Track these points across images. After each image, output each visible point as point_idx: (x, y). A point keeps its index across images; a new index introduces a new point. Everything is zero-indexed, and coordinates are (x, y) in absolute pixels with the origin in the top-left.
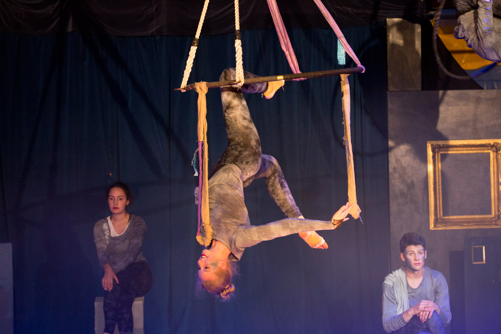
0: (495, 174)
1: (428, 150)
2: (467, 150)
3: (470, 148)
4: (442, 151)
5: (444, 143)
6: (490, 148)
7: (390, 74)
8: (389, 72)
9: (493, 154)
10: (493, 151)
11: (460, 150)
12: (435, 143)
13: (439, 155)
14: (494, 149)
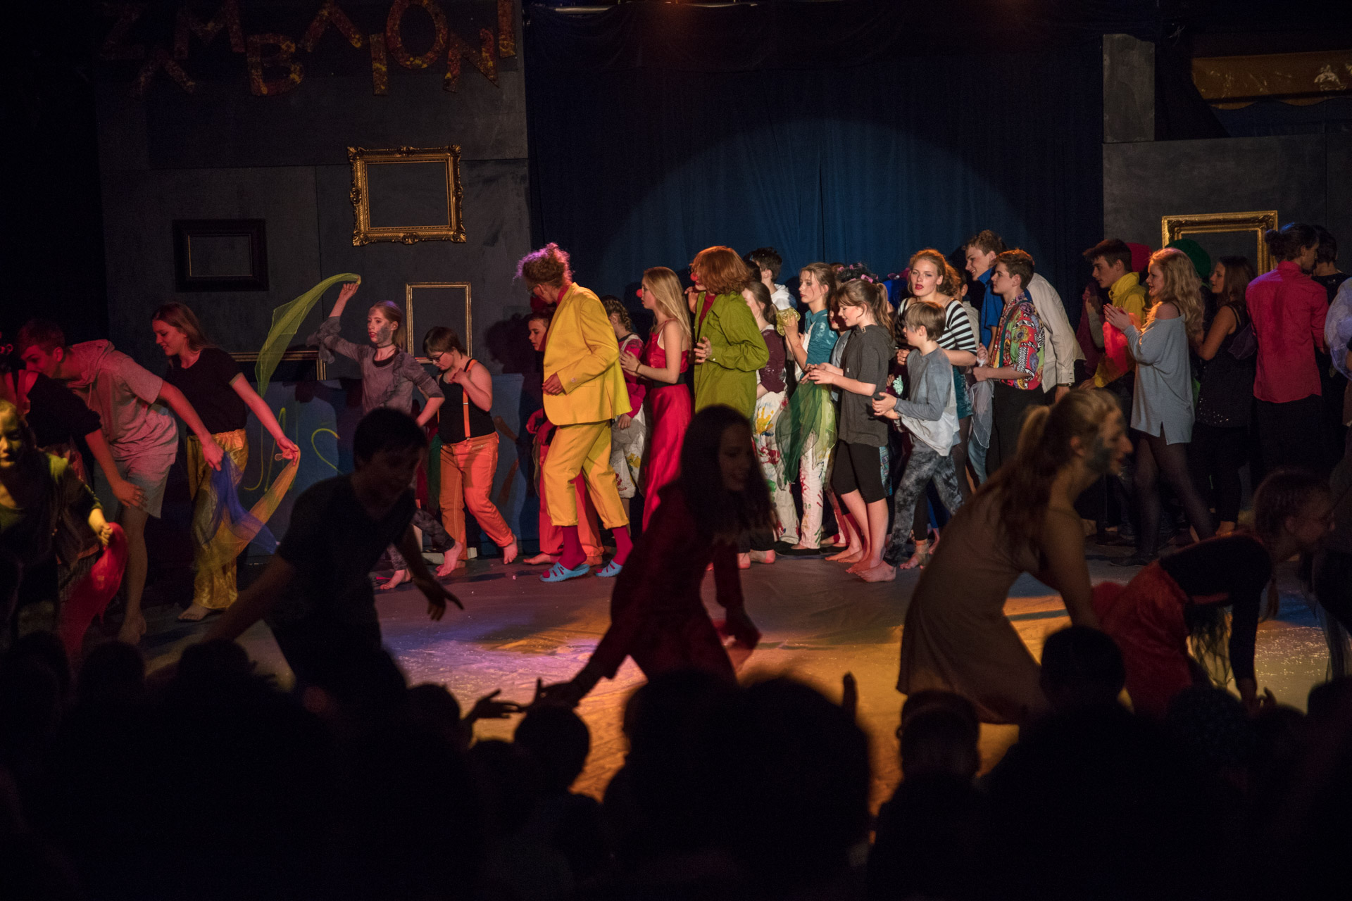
0: (1265, 262)
1: (1163, 230)
2: (1222, 228)
3: (1226, 226)
4: (1185, 230)
5: (1187, 219)
6: (1257, 224)
7: (1106, 118)
8: (1105, 114)
9: (1262, 233)
10: (1262, 229)
11: (1210, 229)
12: (1173, 218)
13: (1180, 235)
14: (1264, 225)
